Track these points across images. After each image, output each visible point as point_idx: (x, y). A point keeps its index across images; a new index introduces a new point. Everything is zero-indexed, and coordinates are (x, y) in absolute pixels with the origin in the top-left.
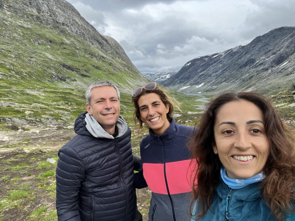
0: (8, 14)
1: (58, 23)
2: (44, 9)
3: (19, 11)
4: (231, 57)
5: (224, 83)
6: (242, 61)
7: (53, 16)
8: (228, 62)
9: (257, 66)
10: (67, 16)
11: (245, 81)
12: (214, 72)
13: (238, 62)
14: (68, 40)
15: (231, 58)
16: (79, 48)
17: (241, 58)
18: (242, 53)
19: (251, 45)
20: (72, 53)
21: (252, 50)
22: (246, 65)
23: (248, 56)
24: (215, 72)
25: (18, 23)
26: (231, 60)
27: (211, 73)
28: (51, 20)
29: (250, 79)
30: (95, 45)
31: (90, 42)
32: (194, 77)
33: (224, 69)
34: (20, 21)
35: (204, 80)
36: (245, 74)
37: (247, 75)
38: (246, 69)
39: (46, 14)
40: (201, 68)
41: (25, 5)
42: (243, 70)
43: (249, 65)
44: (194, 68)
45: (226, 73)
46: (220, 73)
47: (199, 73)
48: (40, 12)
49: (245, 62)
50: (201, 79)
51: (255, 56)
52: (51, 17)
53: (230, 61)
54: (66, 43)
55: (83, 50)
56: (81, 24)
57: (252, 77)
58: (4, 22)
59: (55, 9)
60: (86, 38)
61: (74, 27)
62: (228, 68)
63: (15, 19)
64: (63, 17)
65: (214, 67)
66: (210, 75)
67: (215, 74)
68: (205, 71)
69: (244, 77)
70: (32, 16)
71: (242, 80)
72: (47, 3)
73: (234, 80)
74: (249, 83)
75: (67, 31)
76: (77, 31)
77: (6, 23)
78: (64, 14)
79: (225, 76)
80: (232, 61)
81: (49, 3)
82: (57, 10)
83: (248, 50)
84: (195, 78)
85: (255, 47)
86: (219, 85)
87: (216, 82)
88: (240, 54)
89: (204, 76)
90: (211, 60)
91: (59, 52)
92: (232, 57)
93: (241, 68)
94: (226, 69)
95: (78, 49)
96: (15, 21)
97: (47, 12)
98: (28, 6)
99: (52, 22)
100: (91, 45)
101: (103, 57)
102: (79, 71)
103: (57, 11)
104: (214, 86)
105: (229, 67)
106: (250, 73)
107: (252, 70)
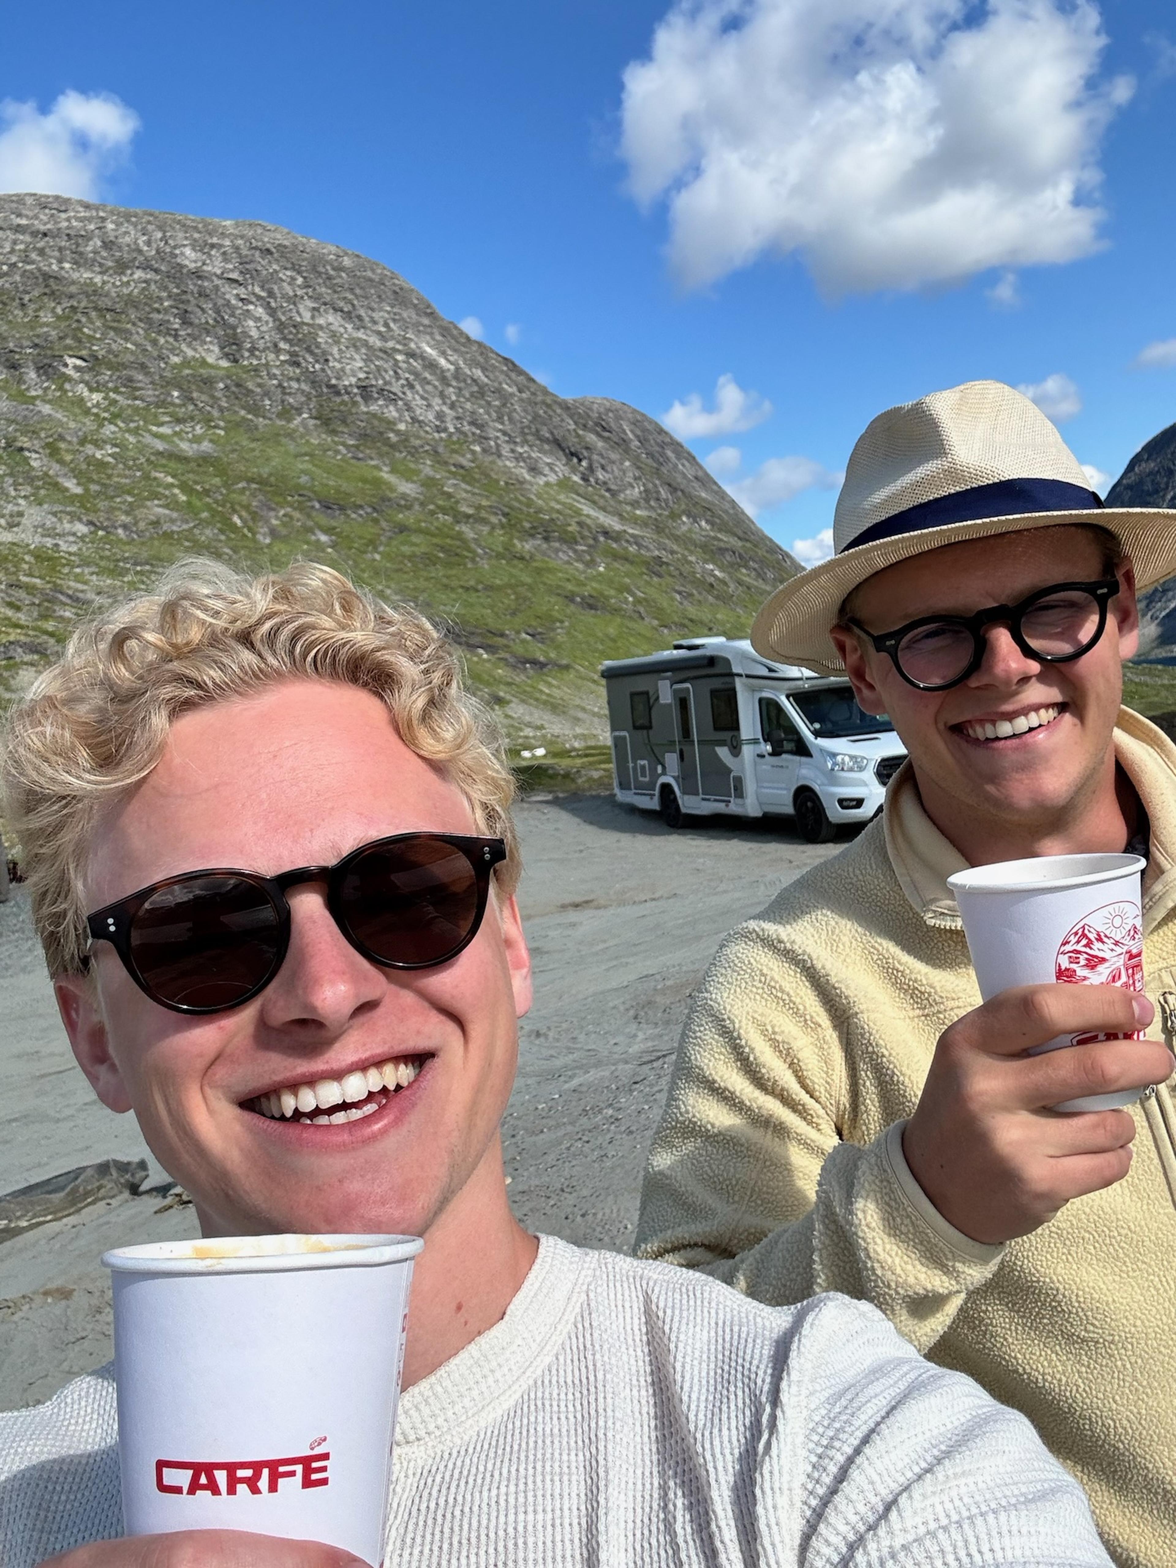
0: (94, 406)
1: (338, 393)
2: (254, 333)
3: (140, 377)
7: (307, 356)
10: (375, 341)
14: (408, 475)
16: (470, 511)
20: (442, 549)
25: (148, 439)
28: (304, 386)
30: (546, 470)
31: (516, 459)
34: (154, 428)
39: (272, 356)
41: (159, 333)
48: (238, 356)
52: (298, 364)
54: (404, 496)
55: (494, 520)
56: (452, 367)
58: (90, 449)
59: (307, 317)
60: (492, 443)
61: (423, 398)
63: (132, 425)
64: (357, 349)
70: (208, 383)
72: (263, 294)
75: (390, 424)
76: (440, 416)
77: (98, 455)
78: (361, 334)
81: (271, 294)
82: (321, 321)
91: (377, 557)
95: (468, 516)
96: (135, 432)
97: (276, 345)
98: (176, 337)
99: (308, 397)
100: (528, 477)
101: (606, 533)
102: (503, 641)
103: (321, 327)
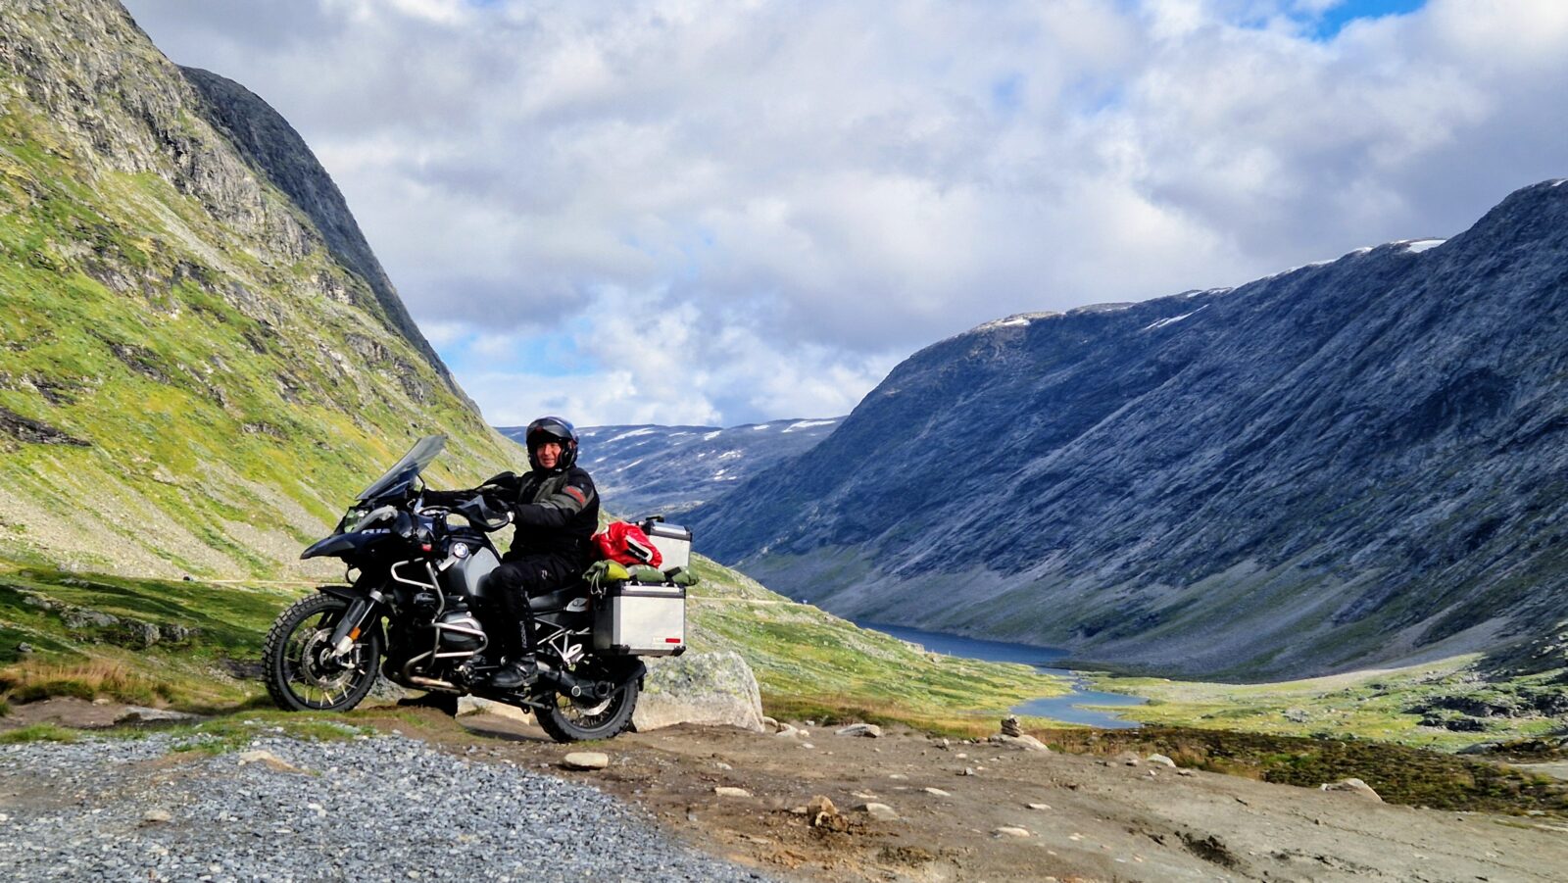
4: (1302, 344)
5: (1249, 564)
6: (1399, 384)
8: (1279, 386)
9: (1530, 439)
11: (1436, 565)
12: (1152, 462)
13: (1361, 393)
15: (1303, 354)
17: (1385, 358)
18: (1398, 316)
19: (1472, 258)
21: (1477, 297)
22: (1428, 418)
23: (1450, 344)
24: (1164, 464)
26: (1303, 367)
27: (1124, 466)
29: (1473, 546)
30: (122, 154)
31: (81, 124)
32: (975, 493)
33: (1243, 439)
35: (1059, 522)
36: (1427, 499)
37: (1447, 507)
38: (1430, 453)
40: (1035, 418)
42: (1405, 461)
43: (1457, 419)
44: (977, 415)
45: (1260, 477)
46: (1207, 475)
47: (1024, 461)
49: (1425, 395)
50: (1039, 509)
51: (1505, 347)
53: (1291, 379)
57: (1487, 529)
60: (47, 90)
62: (1274, 432)
65: (1153, 415)
66: (1120, 487)
67: (1162, 475)
68: (1076, 447)
69: (1416, 524)
71: (1401, 546)
73: (1330, 545)
74: (1470, 581)
79: (1249, 506)
80: (1309, 374)
83: (1449, 293)
84: (979, 502)
85: (1503, 278)
86: (1200, 578)
87: (1179, 551)
88: (1378, 323)
89: (1064, 485)
90: (1122, 349)
92: (1309, 342)
93: (1389, 447)
94: (1262, 443)
100: (91, 154)
104: (1156, 588)
105: (1286, 424)
106: (1466, 497)
107: (1486, 470)
